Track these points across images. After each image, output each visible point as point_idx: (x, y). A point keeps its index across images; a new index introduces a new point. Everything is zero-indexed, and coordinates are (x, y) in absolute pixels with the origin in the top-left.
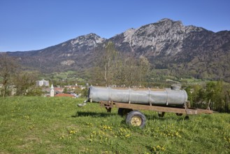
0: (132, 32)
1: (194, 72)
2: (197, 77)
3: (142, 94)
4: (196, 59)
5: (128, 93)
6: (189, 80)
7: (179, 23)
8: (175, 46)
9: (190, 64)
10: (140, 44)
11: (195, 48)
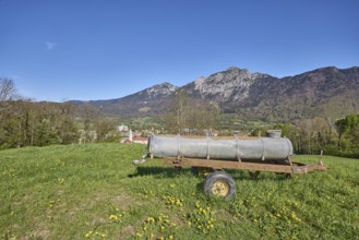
0: (202, 81)
1: (260, 115)
2: (264, 120)
3: (226, 145)
4: (262, 104)
5: (205, 144)
6: (255, 123)
7: (245, 71)
8: (243, 91)
9: (256, 108)
10: (210, 91)
11: (261, 93)
